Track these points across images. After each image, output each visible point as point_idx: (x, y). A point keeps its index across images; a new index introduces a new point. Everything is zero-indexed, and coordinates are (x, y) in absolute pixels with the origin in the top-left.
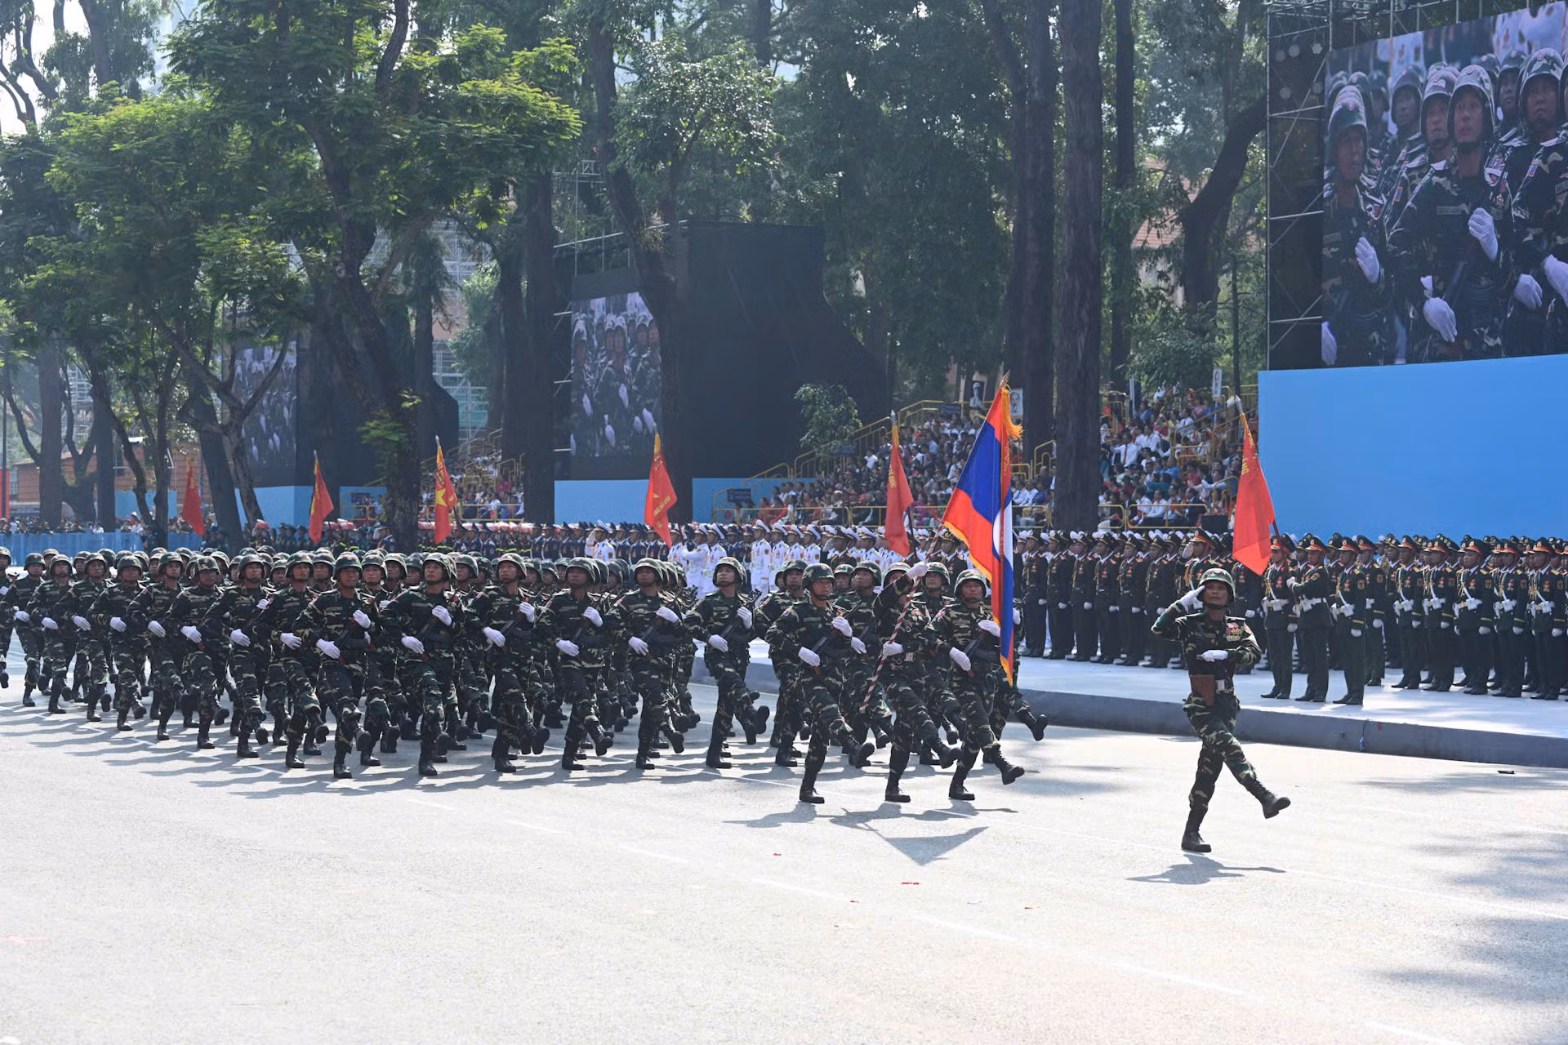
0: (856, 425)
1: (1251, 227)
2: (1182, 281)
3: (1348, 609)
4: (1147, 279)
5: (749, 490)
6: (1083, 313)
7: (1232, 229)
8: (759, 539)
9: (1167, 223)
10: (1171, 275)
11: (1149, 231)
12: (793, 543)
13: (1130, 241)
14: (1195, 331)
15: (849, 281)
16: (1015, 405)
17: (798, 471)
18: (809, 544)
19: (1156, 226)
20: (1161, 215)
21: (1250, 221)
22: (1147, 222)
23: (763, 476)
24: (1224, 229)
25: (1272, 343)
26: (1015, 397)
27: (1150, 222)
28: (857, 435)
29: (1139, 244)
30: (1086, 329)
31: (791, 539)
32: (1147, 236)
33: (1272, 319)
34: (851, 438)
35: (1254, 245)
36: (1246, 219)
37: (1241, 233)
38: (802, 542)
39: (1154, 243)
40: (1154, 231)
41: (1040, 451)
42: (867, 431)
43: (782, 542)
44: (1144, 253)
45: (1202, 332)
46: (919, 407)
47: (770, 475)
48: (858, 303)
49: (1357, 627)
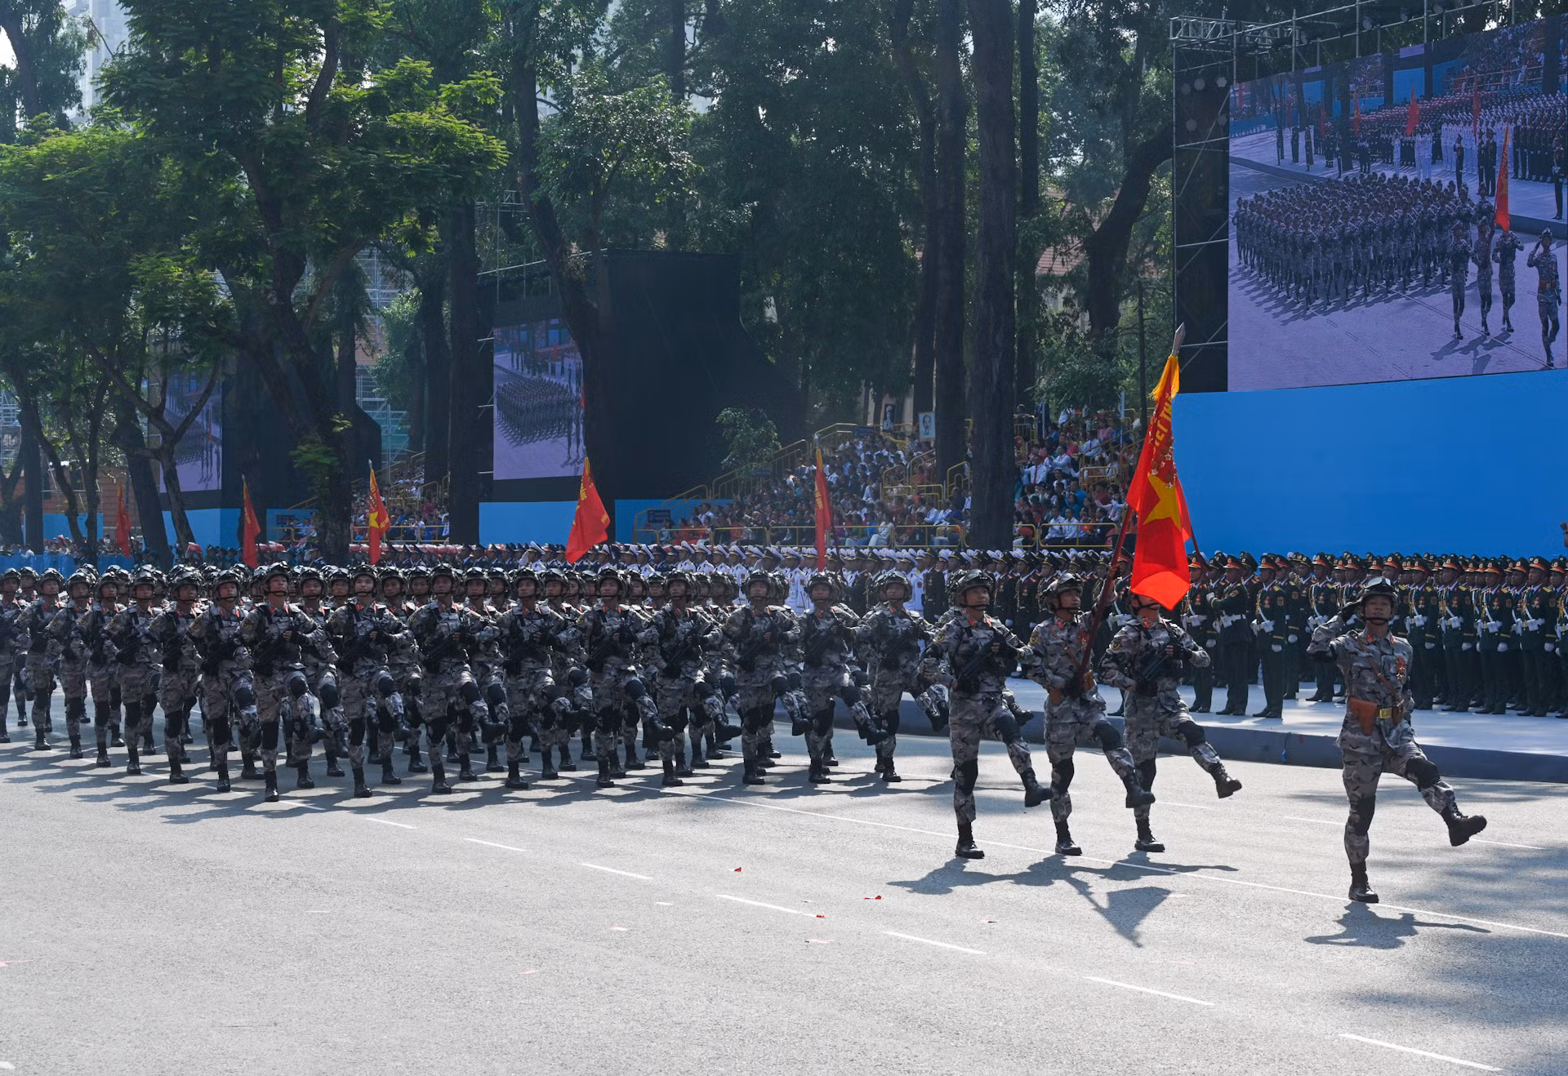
0: (776, 447)
1: (1149, 255)
2: (1086, 307)
3: (1268, 625)
4: (1055, 304)
5: (667, 511)
6: (998, 337)
7: (1130, 257)
8: (684, 559)
9: (1072, 251)
10: (1076, 302)
11: (1054, 259)
13: (1034, 268)
14: (1101, 354)
15: (761, 306)
16: (927, 428)
17: (716, 492)
18: (735, 564)
19: (1061, 254)
20: (1066, 244)
21: (1148, 249)
22: (1051, 249)
23: (682, 498)
24: (1124, 256)
26: (927, 419)
27: (1056, 250)
28: (776, 456)
29: (1045, 272)
30: (998, 354)
31: (716, 559)
32: (1049, 262)
34: (769, 460)
35: (1155, 274)
36: (1145, 247)
37: (1140, 260)
39: (1060, 270)
40: (1059, 259)
41: (953, 472)
42: (783, 452)
44: (1050, 279)
45: (1108, 356)
46: (834, 429)
47: (689, 496)
48: (771, 329)
49: (1278, 642)
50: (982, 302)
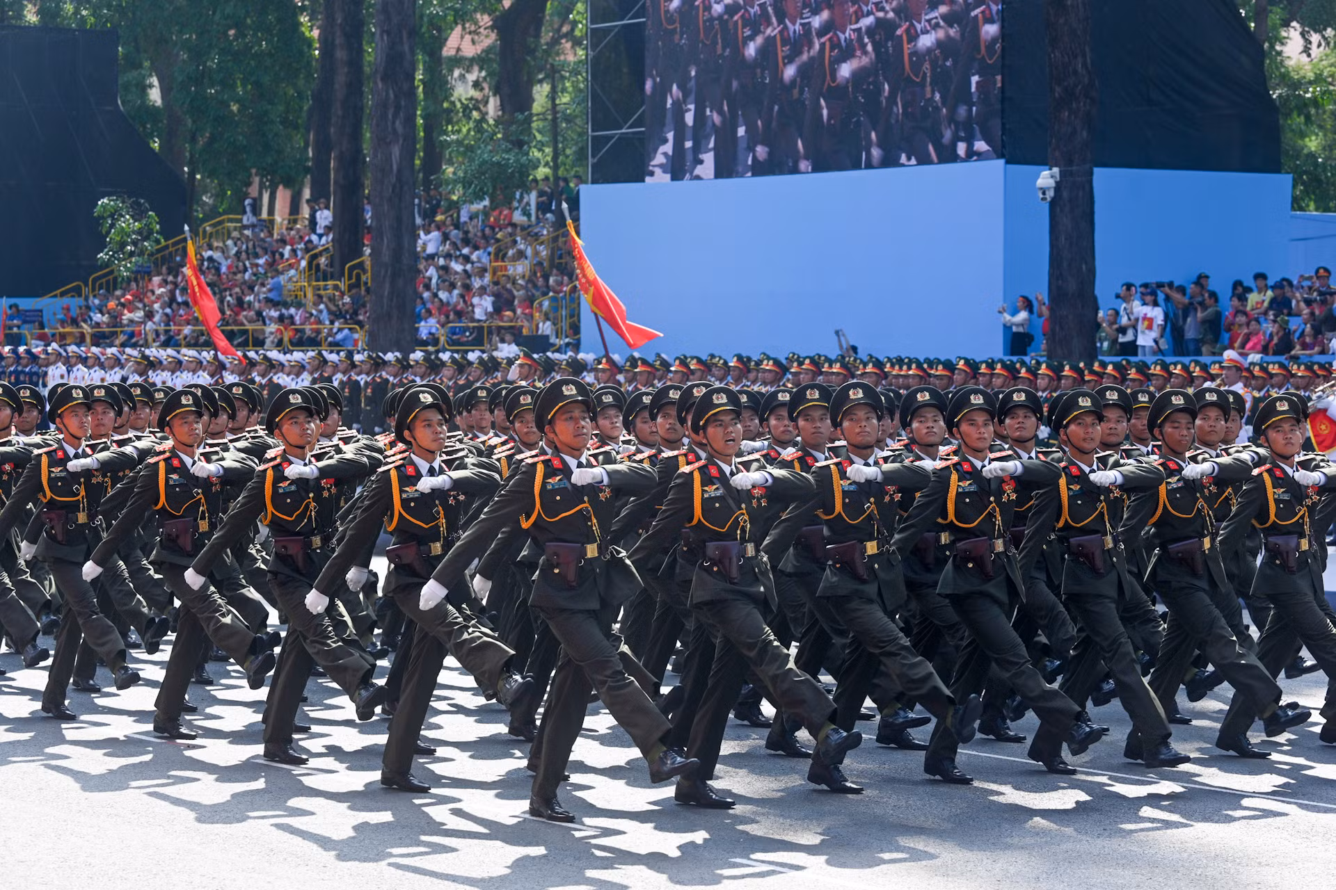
0: (158, 242)
1: (566, 35)
2: (497, 90)
4: (463, 89)
5: (41, 311)
6: (397, 123)
7: (546, 36)
9: (482, 30)
10: (485, 85)
11: (462, 37)
12: (93, 366)
13: (441, 48)
14: (512, 142)
15: (144, 88)
17: (94, 290)
18: (112, 368)
19: (470, 33)
20: (476, 23)
21: (565, 29)
22: (459, 27)
23: (55, 296)
24: (537, 35)
25: (593, 156)
27: (464, 28)
28: (158, 251)
29: (453, 52)
30: (401, 141)
31: (90, 362)
32: (458, 42)
33: (593, 131)
34: (151, 255)
35: (572, 55)
36: (561, 26)
37: (555, 41)
38: (102, 366)
39: (469, 51)
40: (468, 38)
41: (351, 269)
42: (167, 247)
43: (80, 366)
44: (457, 61)
45: (520, 144)
46: (220, 223)
47: (62, 294)
48: (152, 112)
50: (380, 85)
